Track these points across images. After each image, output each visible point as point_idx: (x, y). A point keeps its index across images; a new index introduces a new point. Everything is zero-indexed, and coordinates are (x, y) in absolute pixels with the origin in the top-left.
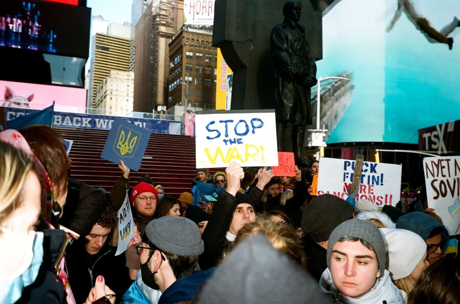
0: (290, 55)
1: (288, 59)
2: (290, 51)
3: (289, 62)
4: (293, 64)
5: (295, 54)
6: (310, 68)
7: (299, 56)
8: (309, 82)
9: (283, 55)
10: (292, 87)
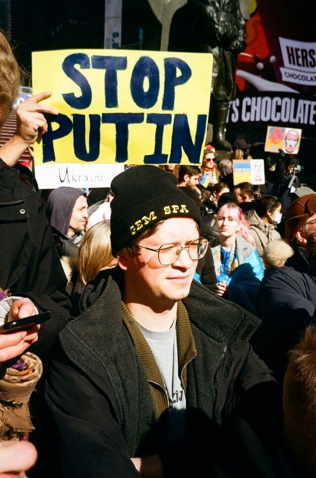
0: (217, 10)
1: (215, 15)
2: (217, 5)
3: (215, 20)
4: (220, 23)
5: (223, 8)
6: (239, 29)
7: (227, 12)
8: (238, 47)
9: (208, 11)
10: (218, 52)
